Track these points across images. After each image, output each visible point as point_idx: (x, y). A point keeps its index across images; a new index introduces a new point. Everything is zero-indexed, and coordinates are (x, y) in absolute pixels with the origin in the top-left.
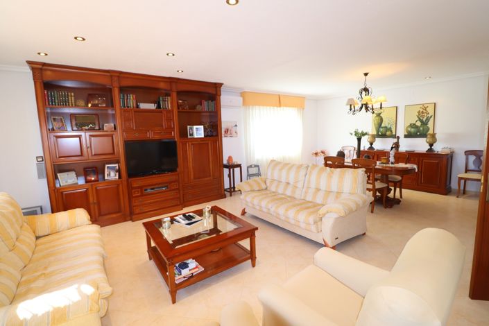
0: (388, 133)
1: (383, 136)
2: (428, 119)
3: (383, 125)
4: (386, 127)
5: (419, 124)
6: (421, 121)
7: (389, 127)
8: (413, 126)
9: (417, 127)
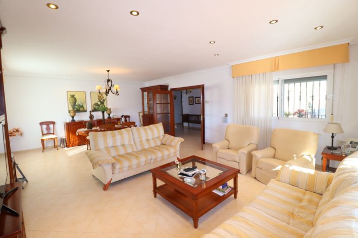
0: (81, 109)
1: (78, 111)
2: (104, 101)
3: (77, 104)
4: (79, 105)
5: (99, 103)
6: (100, 102)
7: (82, 105)
8: (96, 104)
9: (99, 105)
